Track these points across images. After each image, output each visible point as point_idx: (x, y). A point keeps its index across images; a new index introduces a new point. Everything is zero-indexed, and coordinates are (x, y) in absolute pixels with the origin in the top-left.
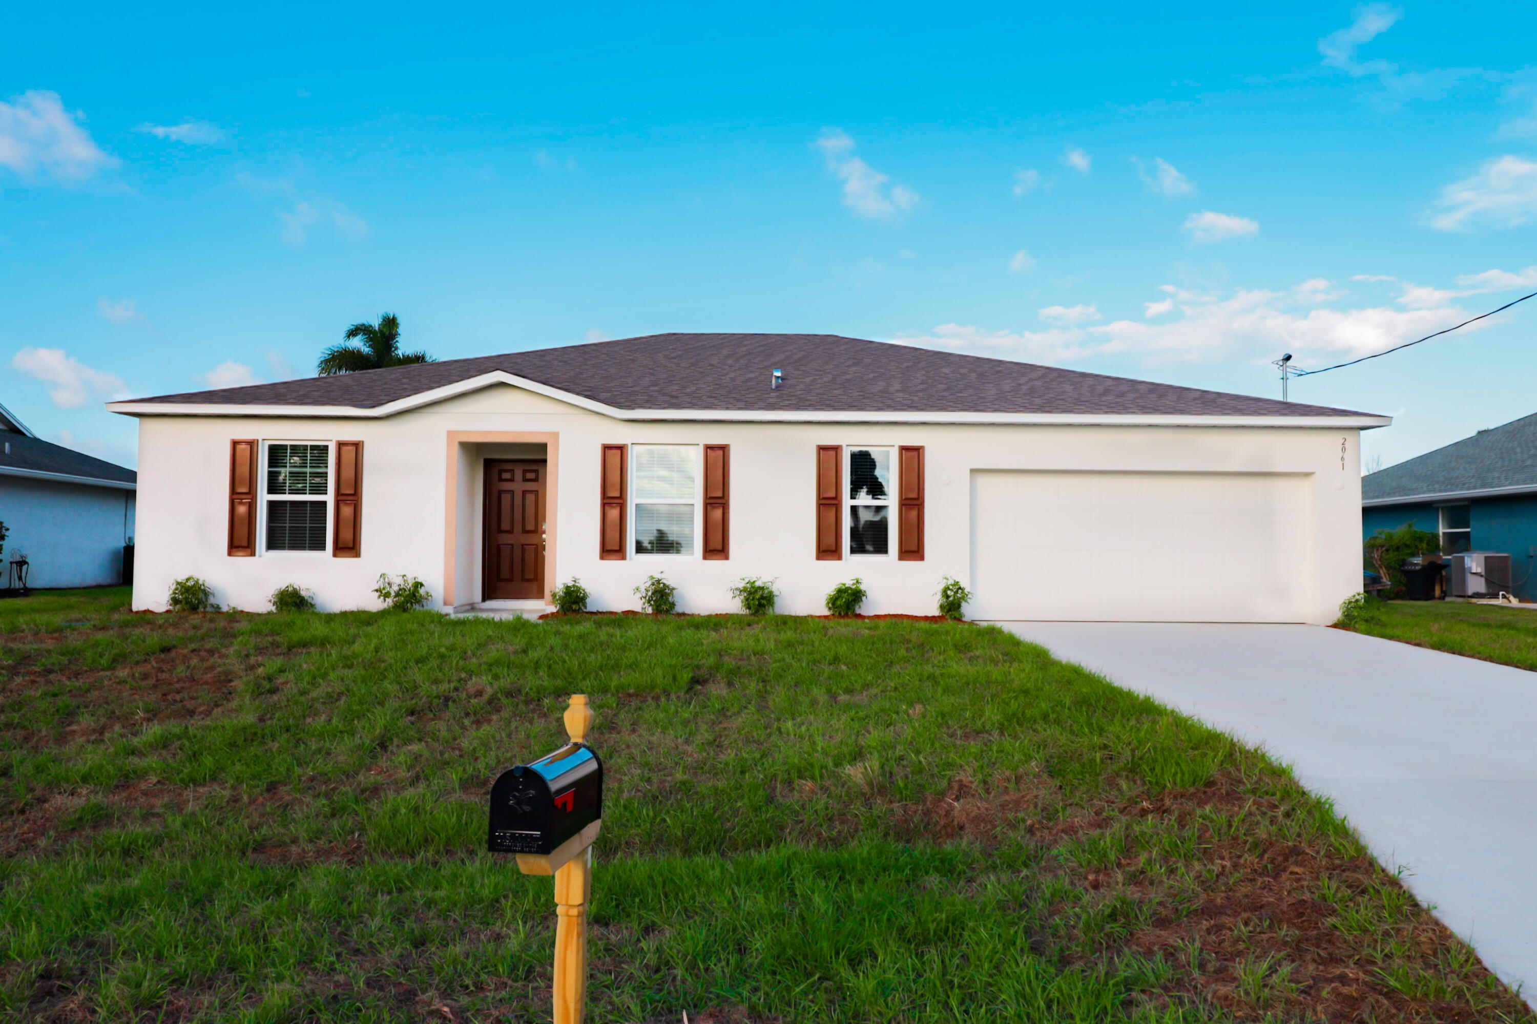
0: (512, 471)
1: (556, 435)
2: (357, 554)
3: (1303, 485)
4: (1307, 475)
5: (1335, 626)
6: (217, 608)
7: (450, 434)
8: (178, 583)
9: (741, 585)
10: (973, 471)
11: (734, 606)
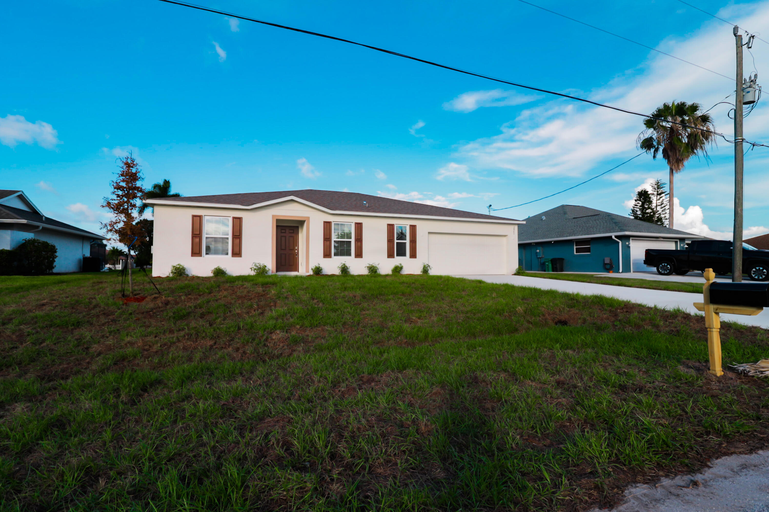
0: (285, 230)
1: (308, 218)
2: (241, 256)
3: (504, 239)
4: (505, 236)
5: (515, 274)
6: (187, 275)
7: (273, 216)
8: (174, 267)
9: (368, 265)
10: (429, 233)
11: (365, 272)
